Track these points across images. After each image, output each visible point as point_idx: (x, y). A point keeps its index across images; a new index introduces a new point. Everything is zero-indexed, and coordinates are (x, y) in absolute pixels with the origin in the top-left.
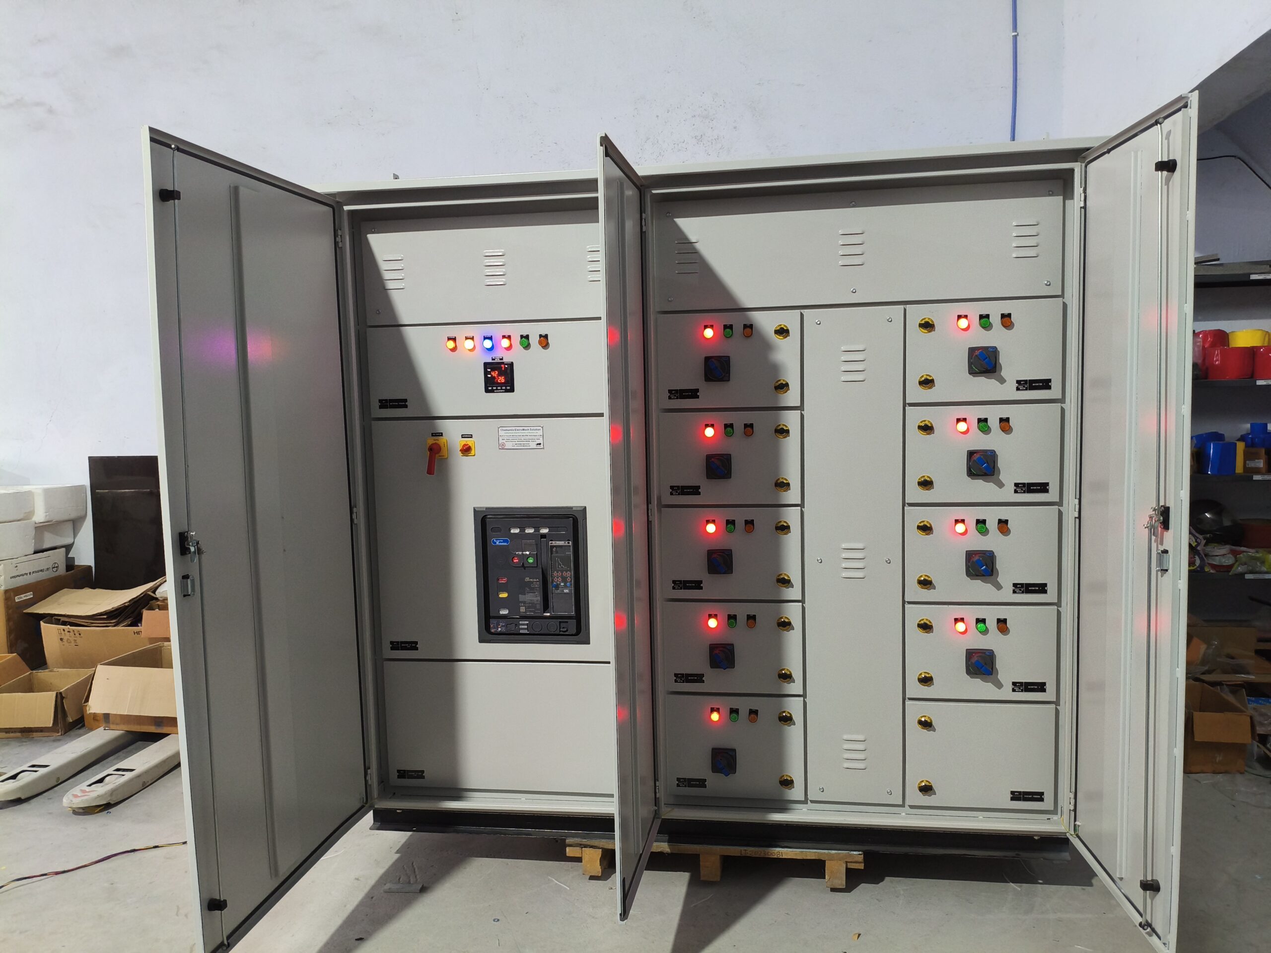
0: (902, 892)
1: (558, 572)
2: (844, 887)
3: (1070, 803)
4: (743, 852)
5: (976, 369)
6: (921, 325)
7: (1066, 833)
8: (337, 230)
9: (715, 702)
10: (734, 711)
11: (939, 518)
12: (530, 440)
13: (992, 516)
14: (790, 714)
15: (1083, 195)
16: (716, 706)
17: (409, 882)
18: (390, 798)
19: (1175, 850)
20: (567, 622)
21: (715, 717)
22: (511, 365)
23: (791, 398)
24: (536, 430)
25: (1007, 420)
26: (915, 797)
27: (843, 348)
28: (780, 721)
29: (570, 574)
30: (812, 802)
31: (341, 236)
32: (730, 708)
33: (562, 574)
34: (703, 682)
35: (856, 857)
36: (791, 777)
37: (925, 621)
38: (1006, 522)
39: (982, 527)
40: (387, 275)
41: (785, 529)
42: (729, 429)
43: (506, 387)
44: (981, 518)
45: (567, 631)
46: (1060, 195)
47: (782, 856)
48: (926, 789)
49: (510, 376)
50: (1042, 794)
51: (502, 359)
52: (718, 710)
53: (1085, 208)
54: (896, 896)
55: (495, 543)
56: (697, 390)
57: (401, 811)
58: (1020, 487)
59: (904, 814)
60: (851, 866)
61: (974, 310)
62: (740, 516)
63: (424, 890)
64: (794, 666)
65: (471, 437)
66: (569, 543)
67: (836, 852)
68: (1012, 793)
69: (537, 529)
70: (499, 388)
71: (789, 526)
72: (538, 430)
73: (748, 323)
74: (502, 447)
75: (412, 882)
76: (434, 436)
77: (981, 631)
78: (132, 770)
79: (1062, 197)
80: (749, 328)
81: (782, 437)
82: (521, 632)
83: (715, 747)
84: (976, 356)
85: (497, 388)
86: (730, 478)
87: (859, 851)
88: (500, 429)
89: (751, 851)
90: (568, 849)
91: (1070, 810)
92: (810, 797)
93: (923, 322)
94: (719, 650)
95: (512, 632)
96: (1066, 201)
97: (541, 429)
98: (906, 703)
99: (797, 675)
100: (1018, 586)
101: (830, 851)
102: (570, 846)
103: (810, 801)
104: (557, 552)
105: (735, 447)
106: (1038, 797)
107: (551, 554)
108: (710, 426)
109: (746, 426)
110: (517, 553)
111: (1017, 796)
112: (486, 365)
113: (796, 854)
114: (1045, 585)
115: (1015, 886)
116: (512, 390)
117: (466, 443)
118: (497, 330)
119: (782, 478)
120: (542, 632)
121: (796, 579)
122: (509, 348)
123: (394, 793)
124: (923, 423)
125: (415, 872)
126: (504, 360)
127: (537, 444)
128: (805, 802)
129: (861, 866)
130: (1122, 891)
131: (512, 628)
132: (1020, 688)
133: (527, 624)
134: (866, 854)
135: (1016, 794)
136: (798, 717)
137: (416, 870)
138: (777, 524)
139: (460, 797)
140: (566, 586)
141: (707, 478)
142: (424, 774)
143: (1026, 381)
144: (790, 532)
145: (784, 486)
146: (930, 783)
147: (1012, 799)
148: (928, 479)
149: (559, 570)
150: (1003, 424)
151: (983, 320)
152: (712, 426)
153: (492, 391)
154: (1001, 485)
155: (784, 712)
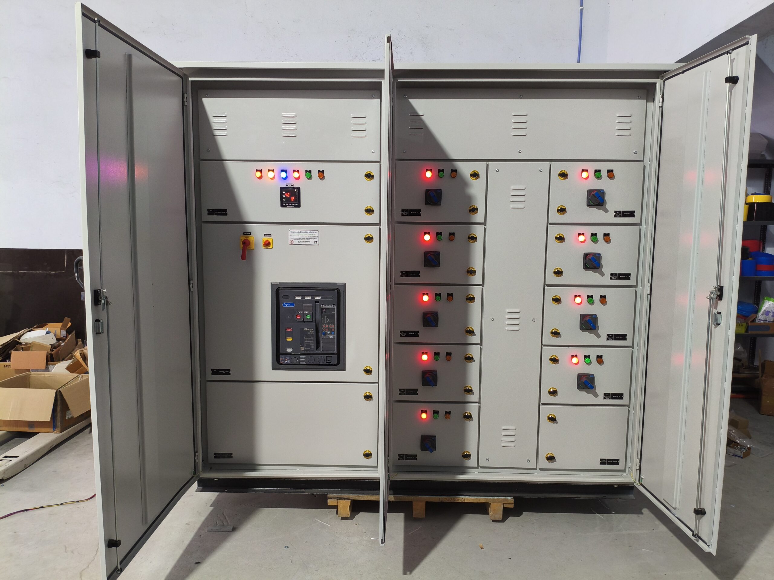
0: (535, 521)
1: (326, 325)
2: (502, 519)
3: (637, 465)
4: (441, 499)
5: (592, 203)
6: (560, 175)
7: (633, 483)
8: (184, 94)
9: (424, 406)
10: (436, 412)
11: (565, 294)
12: (310, 239)
13: (597, 293)
14: (470, 414)
15: (661, 99)
16: (424, 410)
17: (223, 525)
18: (209, 471)
19: (719, 490)
20: (331, 357)
21: (424, 416)
22: (299, 189)
23: (479, 217)
24: (314, 232)
25: (608, 235)
26: (544, 463)
27: (512, 187)
28: (464, 418)
29: (334, 326)
30: (481, 467)
31: (186, 98)
32: (434, 411)
33: (329, 327)
34: (417, 394)
35: (509, 500)
36: (469, 453)
37: (554, 357)
38: (605, 297)
39: (591, 299)
40: (215, 126)
41: (472, 299)
42: (439, 236)
43: (295, 204)
44: (590, 294)
45: (331, 362)
46: (645, 99)
47: (465, 501)
48: (551, 459)
49: (297, 197)
50: (618, 460)
51: (293, 185)
52: (426, 412)
53: (662, 107)
54: (532, 524)
55: (285, 305)
56: (420, 211)
57: (217, 479)
58: (614, 276)
59: (536, 474)
60: (506, 506)
61: (592, 167)
62: (444, 290)
63: (234, 529)
64: (474, 385)
65: (271, 236)
66: (334, 306)
67: (498, 497)
68: (601, 460)
69: (313, 297)
70: (291, 204)
71: (474, 298)
72: (316, 233)
73: (454, 169)
74: (291, 243)
75: (225, 525)
76: (245, 234)
77: (588, 363)
78: (17, 457)
79: (646, 100)
80: (454, 172)
81: (472, 242)
82: (301, 363)
83: (423, 435)
84: (594, 195)
85: (289, 204)
86: (439, 267)
87: (511, 497)
88: (290, 231)
89: (445, 499)
90: (329, 501)
91: (637, 469)
92: (480, 465)
93: (561, 173)
94: (429, 375)
95: (295, 363)
96: (648, 103)
97: (318, 232)
98: (541, 406)
99: (476, 390)
100: (610, 336)
101: (493, 497)
102: (331, 498)
103: (480, 467)
104: (325, 312)
105: (443, 247)
106: (615, 462)
107: (322, 313)
108: (427, 234)
109: (450, 234)
110: (300, 312)
111: (604, 462)
112: (282, 189)
113: (473, 500)
114: (626, 335)
115: (600, 516)
116: (299, 206)
117: (267, 240)
118: (290, 166)
119: (471, 268)
120: (314, 363)
121: (477, 331)
122: (297, 179)
123: (211, 468)
124: (559, 235)
125: (226, 519)
126: (294, 186)
127: (315, 242)
128: (476, 468)
129: (512, 506)
130: (676, 515)
131: (295, 361)
132: (608, 397)
133: (305, 358)
134: (515, 499)
135: (603, 460)
136: (475, 416)
137: (226, 517)
138: (467, 296)
139: (255, 469)
140: (331, 334)
141: (424, 267)
142: (232, 455)
143: (620, 212)
144: (475, 302)
145: (472, 272)
146: (553, 455)
147: (601, 464)
148: (560, 270)
149: (327, 324)
150: (606, 237)
151: (597, 173)
152: (429, 233)
153: (286, 206)
154: (603, 274)
155: (467, 412)
